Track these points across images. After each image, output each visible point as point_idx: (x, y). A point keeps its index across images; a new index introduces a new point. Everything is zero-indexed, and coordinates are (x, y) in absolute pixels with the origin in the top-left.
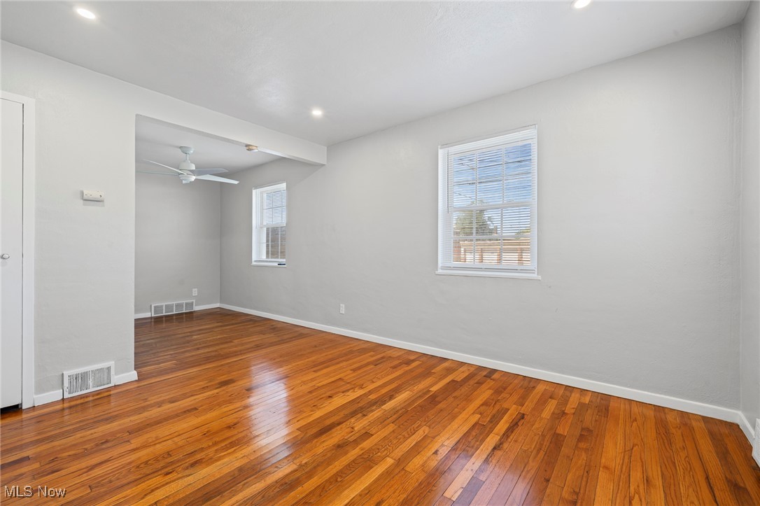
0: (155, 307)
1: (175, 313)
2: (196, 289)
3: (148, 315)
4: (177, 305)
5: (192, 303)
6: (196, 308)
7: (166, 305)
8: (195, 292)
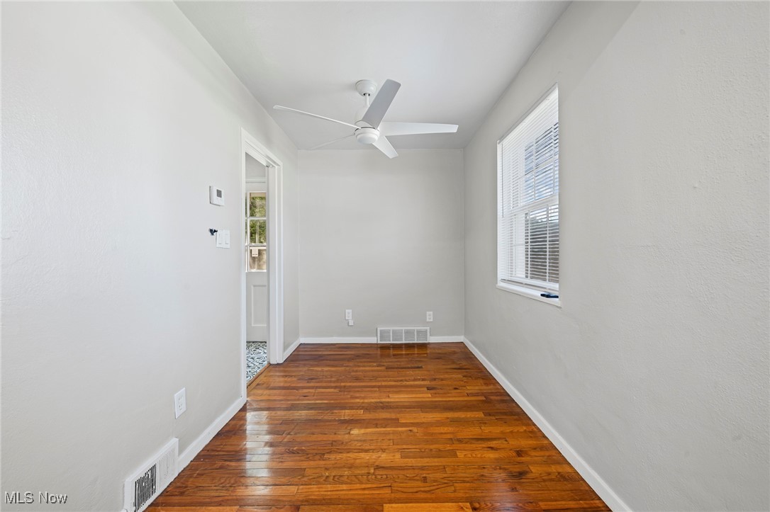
0: (381, 331)
1: (404, 342)
2: (431, 313)
3: (373, 340)
4: (407, 332)
5: (426, 331)
6: (432, 339)
7: (393, 331)
8: (430, 316)
